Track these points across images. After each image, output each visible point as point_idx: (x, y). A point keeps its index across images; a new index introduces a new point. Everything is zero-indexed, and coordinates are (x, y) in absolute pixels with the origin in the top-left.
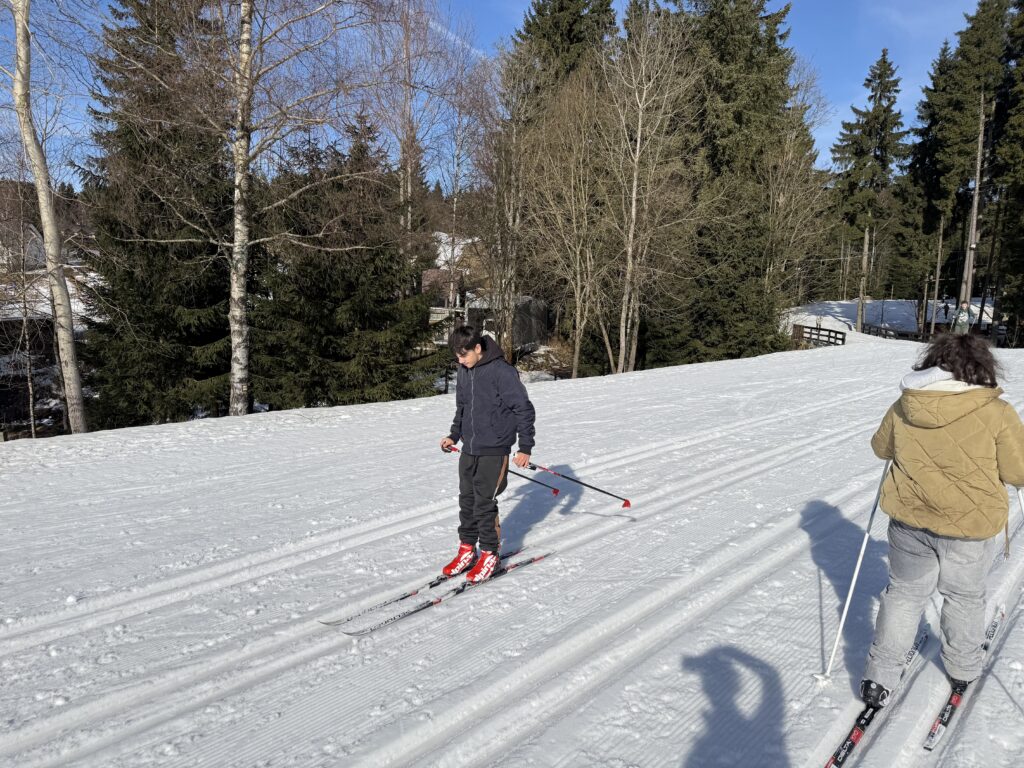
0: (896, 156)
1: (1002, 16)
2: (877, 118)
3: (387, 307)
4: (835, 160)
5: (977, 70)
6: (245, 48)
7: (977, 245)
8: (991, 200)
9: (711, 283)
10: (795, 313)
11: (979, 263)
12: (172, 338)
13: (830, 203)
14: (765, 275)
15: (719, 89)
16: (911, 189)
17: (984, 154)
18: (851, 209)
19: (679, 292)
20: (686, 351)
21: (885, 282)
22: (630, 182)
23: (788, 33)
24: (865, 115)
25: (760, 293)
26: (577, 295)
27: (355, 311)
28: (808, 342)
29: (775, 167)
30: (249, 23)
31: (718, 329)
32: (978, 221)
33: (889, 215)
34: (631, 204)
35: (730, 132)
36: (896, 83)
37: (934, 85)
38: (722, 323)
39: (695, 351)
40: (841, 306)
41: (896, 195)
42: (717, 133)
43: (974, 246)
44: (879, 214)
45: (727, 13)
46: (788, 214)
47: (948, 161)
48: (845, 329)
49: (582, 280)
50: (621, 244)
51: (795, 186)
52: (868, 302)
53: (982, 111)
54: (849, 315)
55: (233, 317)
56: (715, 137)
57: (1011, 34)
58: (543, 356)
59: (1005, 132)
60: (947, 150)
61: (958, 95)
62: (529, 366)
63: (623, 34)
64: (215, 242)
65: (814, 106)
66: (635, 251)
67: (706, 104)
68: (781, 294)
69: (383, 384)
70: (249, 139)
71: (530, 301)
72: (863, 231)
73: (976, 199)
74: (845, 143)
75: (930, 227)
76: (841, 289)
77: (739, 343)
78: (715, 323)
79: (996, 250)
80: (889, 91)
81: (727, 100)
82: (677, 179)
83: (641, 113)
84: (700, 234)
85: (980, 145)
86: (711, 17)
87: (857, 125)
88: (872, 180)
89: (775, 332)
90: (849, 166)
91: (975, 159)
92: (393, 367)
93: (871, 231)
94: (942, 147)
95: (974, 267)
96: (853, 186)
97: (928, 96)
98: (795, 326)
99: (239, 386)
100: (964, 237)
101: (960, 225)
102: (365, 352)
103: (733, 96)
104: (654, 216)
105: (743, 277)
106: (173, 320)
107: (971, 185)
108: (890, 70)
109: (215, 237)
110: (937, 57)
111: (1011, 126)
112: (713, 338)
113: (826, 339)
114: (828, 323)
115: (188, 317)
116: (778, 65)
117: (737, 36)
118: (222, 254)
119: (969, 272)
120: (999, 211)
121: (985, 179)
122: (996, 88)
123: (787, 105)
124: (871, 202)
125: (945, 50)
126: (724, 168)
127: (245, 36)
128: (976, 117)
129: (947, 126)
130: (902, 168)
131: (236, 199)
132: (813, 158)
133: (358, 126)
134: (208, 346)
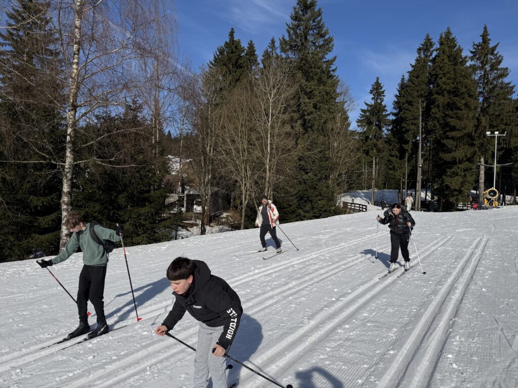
0: (385, 125)
1: (425, 66)
2: (376, 107)
3: (146, 195)
4: (358, 126)
5: (417, 88)
6: (75, 66)
7: (422, 165)
8: (426, 145)
9: (305, 183)
10: (343, 196)
11: (423, 173)
12: (26, 212)
13: (357, 146)
14: (329, 179)
15: (306, 93)
16: (393, 139)
17: (422, 125)
18: (367, 148)
19: (291, 187)
20: (295, 215)
21: (383, 182)
22: (267, 135)
23: (336, 69)
24: (370, 106)
25: (328, 187)
26: (243, 188)
27: (129, 198)
28: (350, 210)
29: (332, 130)
30: (77, 55)
31: (309, 204)
32: (422, 154)
33: (383, 151)
34: (267, 145)
35: (312, 113)
36: (383, 92)
37: (399, 94)
38: (311, 201)
39: (299, 215)
40: (363, 192)
41: (386, 142)
42: (306, 113)
43: (421, 166)
44: (379, 151)
45: (309, 59)
46: (339, 151)
47: (408, 128)
48: (367, 204)
49: (245, 180)
50: (264, 164)
51: (341, 138)
52: (376, 191)
53: (420, 107)
54: (368, 197)
55: (63, 201)
56: (305, 115)
57: (430, 74)
58: (224, 218)
59: (430, 115)
60: (407, 122)
61: (410, 99)
62: (218, 223)
63: (261, 66)
64: (54, 163)
65: (348, 102)
66: (270, 167)
67: (301, 100)
68: (336, 188)
69: (144, 235)
70: (76, 111)
71: (218, 191)
72: (372, 158)
73: (420, 145)
74: (363, 119)
75: (402, 157)
76: (363, 185)
77: (319, 211)
78: (308, 201)
79: (430, 168)
80: (380, 96)
81: (309, 98)
82: (288, 134)
83: (271, 104)
84: (300, 160)
85: (420, 121)
86: (302, 60)
87: (367, 111)
88: (375, 136)
89: (335, 206)
90: (365, 129)
91: (419, 127)
92: (149, 226)
93: (376, 158)
94: (405, 121)
95: (421, 175)
96: (367, 138)
97: (397, 99)
98: (344, 203)
99: (65, 238)
100: (417, 161)
101: (414, 156)
102: (134, 218)
103: (313, 97)
104: (278, 151)
105: (320, 180)
106: (27, 203)
107: (418, 138)
108: (381, 86)
109: (55, 160)
110: (399, 81)
111: (433, 113)
112: (307, 208)
113: (358, 208)
114: (358, 201)
115: (37, 201)
116: (332, 83)
117: (313, 70)
118: (59, 169)
119: (419, 177)
120: (430, 150)
121: (423, 136)
122: (425, 96)
123: (337, 101)
124: (375, 145)
125: (403, 79)
126: (309, 129)
127: (76, 61)
128: (418, 108)
129: (406, 112)
130: (388, 130)
131: (67, 141)
132: (349, 125)
133: (132, 105)
134: (47, 216)
